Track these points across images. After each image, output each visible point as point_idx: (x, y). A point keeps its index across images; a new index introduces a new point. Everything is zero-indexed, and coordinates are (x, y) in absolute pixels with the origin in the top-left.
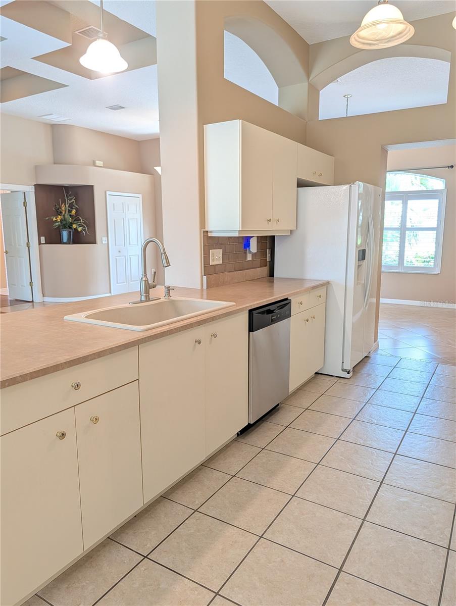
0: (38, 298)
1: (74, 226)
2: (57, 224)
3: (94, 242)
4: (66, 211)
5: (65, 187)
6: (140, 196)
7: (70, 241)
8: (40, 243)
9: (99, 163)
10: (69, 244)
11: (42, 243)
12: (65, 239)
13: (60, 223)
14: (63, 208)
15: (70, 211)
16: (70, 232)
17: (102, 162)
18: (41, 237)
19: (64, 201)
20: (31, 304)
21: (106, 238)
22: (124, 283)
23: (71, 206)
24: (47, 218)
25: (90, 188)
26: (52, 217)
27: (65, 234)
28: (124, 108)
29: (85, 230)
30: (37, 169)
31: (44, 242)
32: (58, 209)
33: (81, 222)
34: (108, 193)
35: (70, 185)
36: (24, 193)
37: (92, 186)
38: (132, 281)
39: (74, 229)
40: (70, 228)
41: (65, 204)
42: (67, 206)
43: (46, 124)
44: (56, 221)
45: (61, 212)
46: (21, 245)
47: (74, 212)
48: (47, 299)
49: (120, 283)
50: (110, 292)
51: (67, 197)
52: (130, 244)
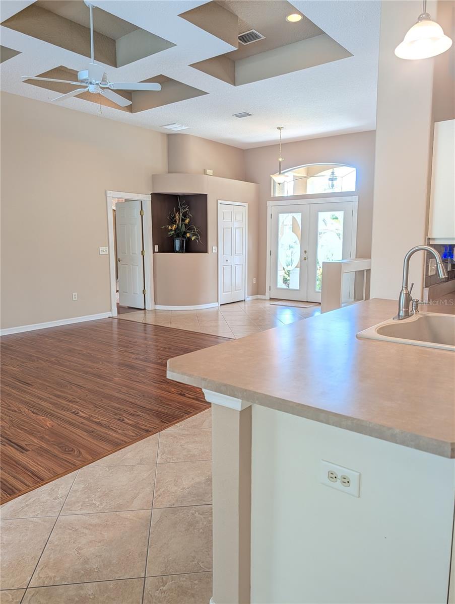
0: (150, 306)
1: (188, 235)
2: (172, 233)
3: (206, 252)
4: (179, 220)
5: (179, 196)
6: (246, 205)
7: (183, 249)
8: (154, 252)
9: (210, 172)
10: (182, 253)
11: (156, 251)
12: (177, 248)
13: (174, 232)
14: (177, 217)
15: (183, 220)
16: (183, 241)
17: (212, 171)
18: (155, 246)
19: (178, 210)
20: (143, 311)
21: (216, 247)
22: (229, 292)
23: (185, 215)
24: (163, 227)
25: (204, 197)
26: (167, 226)
27: (177, 243)
28: (251, 115)
29: (198, 239)
30: (154, 178)
31: (158, 251)
32: (173, 218)
33: (194, 231)
34: (220, 202)
35: (184, 194)
36: (142, 202)
37: (206, 195)
38: (236, 290)
39: (188, 237)
40: (183, 237)
41: (179, 213)
42: (181, 214)
43: (162, 134)
44: (171, 230)
45: (175, 221)
46: (135, 254)
47: (187, 221)
48: (159, 307)
49: (226, 292)
50: (218, 301)
51: (181, 206)
52: (236, 253)
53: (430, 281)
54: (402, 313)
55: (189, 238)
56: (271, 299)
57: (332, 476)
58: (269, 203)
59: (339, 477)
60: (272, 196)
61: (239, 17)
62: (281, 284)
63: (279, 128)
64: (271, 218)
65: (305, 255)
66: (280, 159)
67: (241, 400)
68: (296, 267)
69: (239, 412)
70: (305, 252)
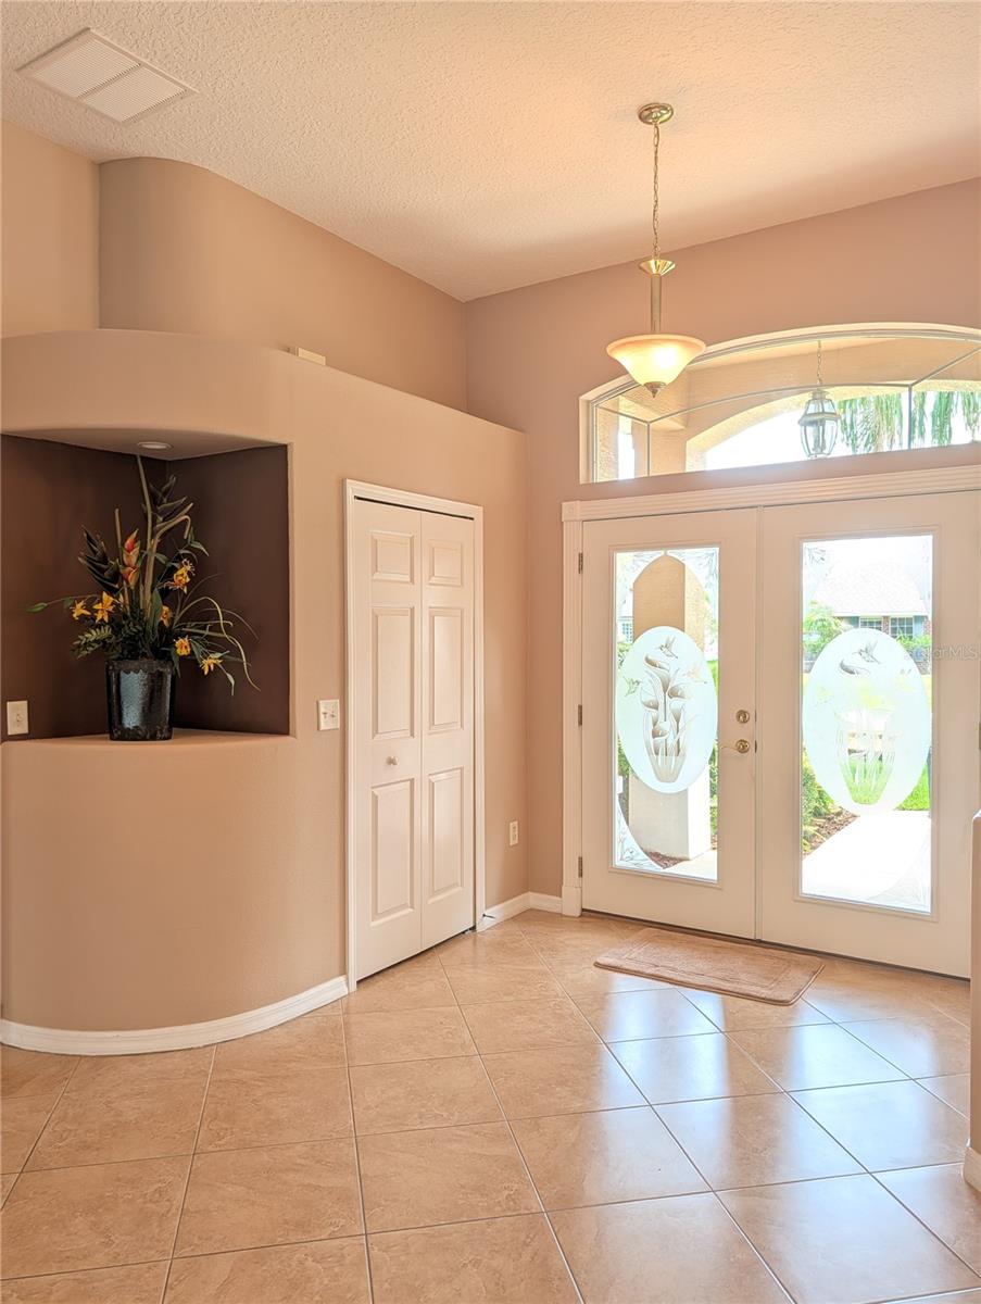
1: (182, 647)
2: (93, 635)
3: (278, 725)
4: (143, 569)
6: (477, 512)
7: (158, 721)
8: (4, 735)
10: (153, 738)
11: (13, 731)
12: (131, 714)
13: (106, 632)
14: (131, 557)
15: (163, 572)
16: (161, 675)
17: (320, 358)
18: (12, 706)
19: (137, 523)
21: (337, 702)
22: (404, 906)
23: (171, 543)
24: (41, 607)
26: (68, 602)
27: (134, 685)
29: (235, 668)
31: (24, 729)
32: (103, 560)
33: (216, 628)
34: (353, 488)
37: (284, 448)
38: (434, 893)
39: (183, 658)
40: (160, 656)
41: (142, 538)
42: (152, 544)
44: (88, 622)
45: (117, 576)
47: (182, 575)
49: (388, 912)
50: (344, 971)
51: (155, 501)
52: (432, 723)
55: (190, 662)
56: (592, 917)
58: (572, 511)
60: (582, 481)
62: (628, 851)
63: (647, 114)
64: (581, 569)
65: (742, 731)
66: (657, 267)
70: (743, 716)
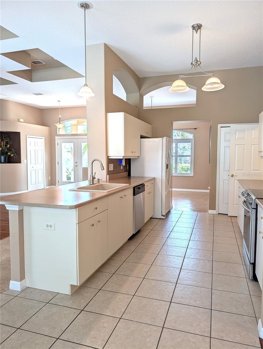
1: (9, 154)
3: (20, 162)
4: (3, 146)
5: (3, 132)
6: (44, 138)
7: (6, 161)
9: (21, 120)
10: (5, 163)
12: (2, 161)
14: (2, 144)
15: (6, 146)
16: (6, 157)
17: (23, 120)
19: (2, 140)
21: (26, 160)
22: (35, 184)
23: (7, 143)
25: (19, 134)
27: (3, 158)
28: (42, 94)
29: (15, 156)
33: (13, 152)
34: (28, 136)
35: (6, 131)
37: (20, 132)
38: (39, 183)
39: (9, 155)
40: (6, 154)
41: (3, 142)
42: (5, 143)
45: (1, 146)
47: (8, 146)
49: (33, 184)
50: (28, 190)
51: (5, 138)
52: (38, 163)
53: (109, 173)
54: (91, 183)
55: (10, 155)
57: (47, 226)
58: (56, 137)
59: (49, 226)
60: (58, 134)
61: (31, 54)
63: (59, 101)
64: (58, 145)
65: (76, 164)
66: (60, 116)
67: (18, 206)
68: (72, 170)
69: (18, 211)
70: (76, 163)
